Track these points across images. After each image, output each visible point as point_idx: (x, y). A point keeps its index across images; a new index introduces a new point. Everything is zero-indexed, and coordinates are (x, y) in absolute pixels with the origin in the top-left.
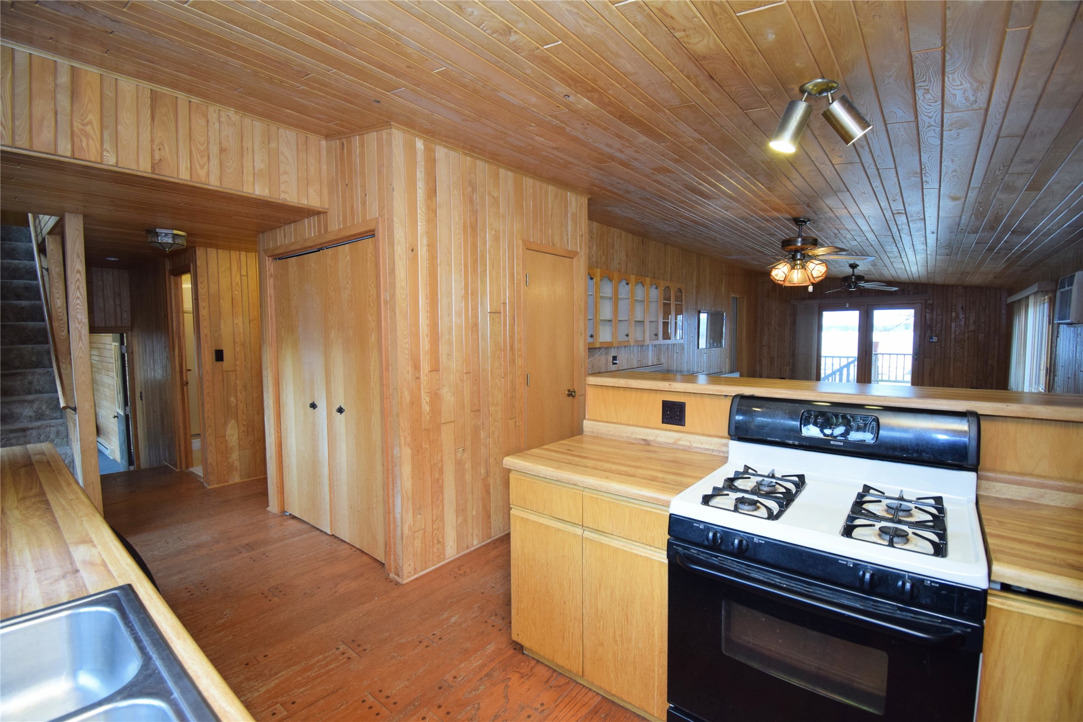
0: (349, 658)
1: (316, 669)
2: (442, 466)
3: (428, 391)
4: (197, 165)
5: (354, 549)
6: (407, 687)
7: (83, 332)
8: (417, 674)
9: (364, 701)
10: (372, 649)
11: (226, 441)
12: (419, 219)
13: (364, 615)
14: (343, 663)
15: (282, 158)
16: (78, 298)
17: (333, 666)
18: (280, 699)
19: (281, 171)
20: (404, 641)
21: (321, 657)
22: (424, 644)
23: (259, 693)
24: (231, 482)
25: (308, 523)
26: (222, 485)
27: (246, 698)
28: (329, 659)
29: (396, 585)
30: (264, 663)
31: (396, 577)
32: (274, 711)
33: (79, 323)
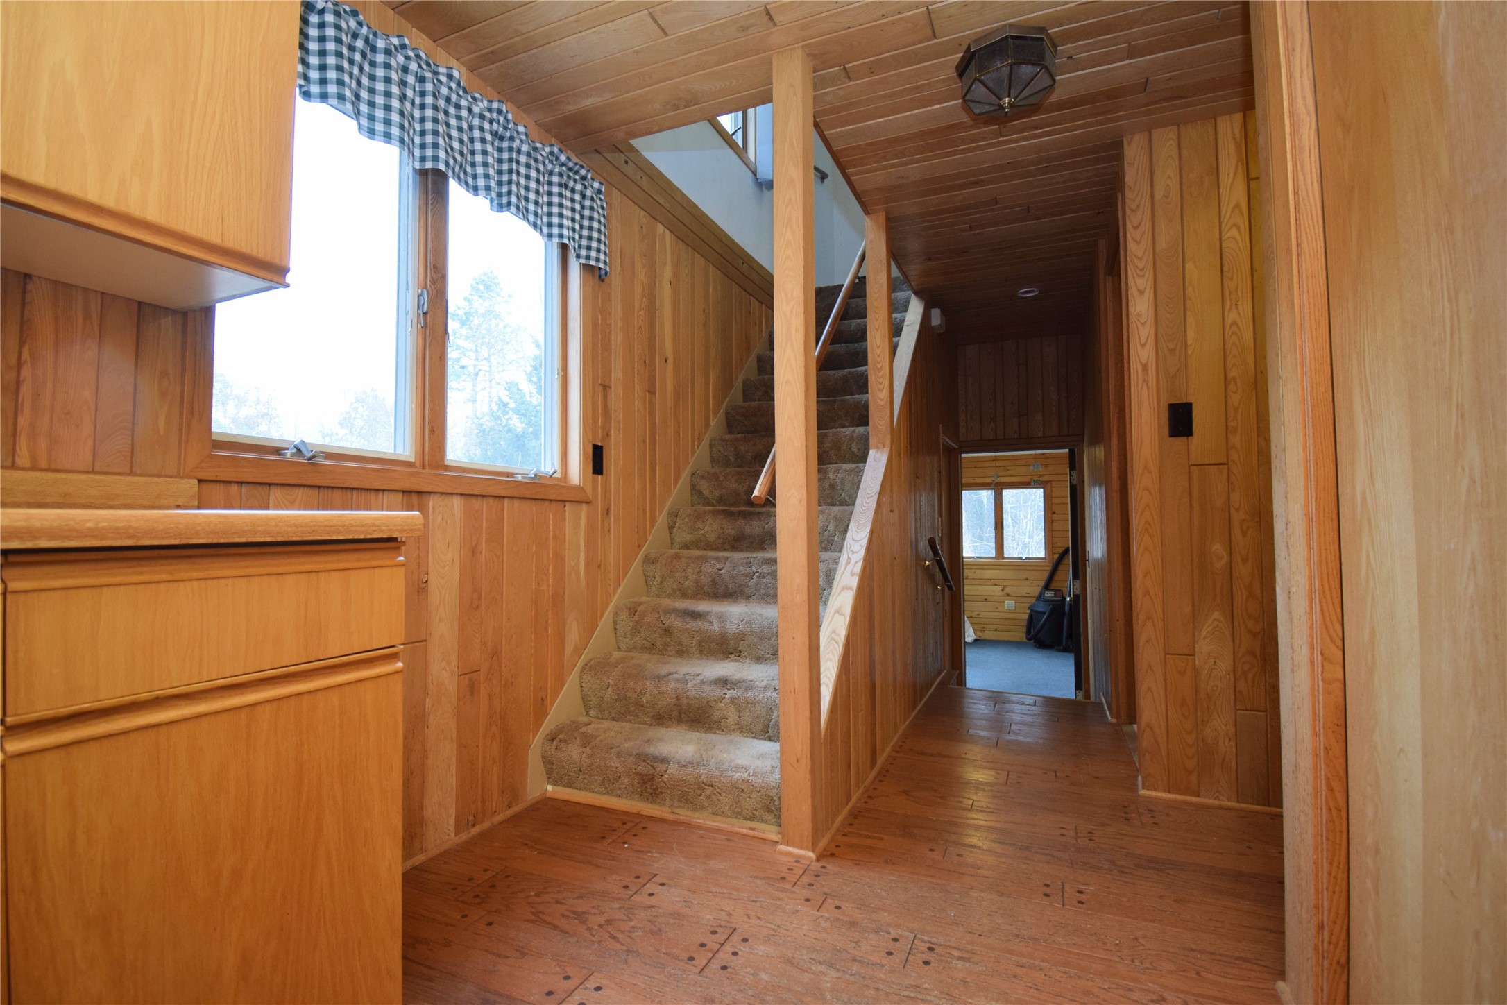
11: (1196, 671)
26: (1179, 797)
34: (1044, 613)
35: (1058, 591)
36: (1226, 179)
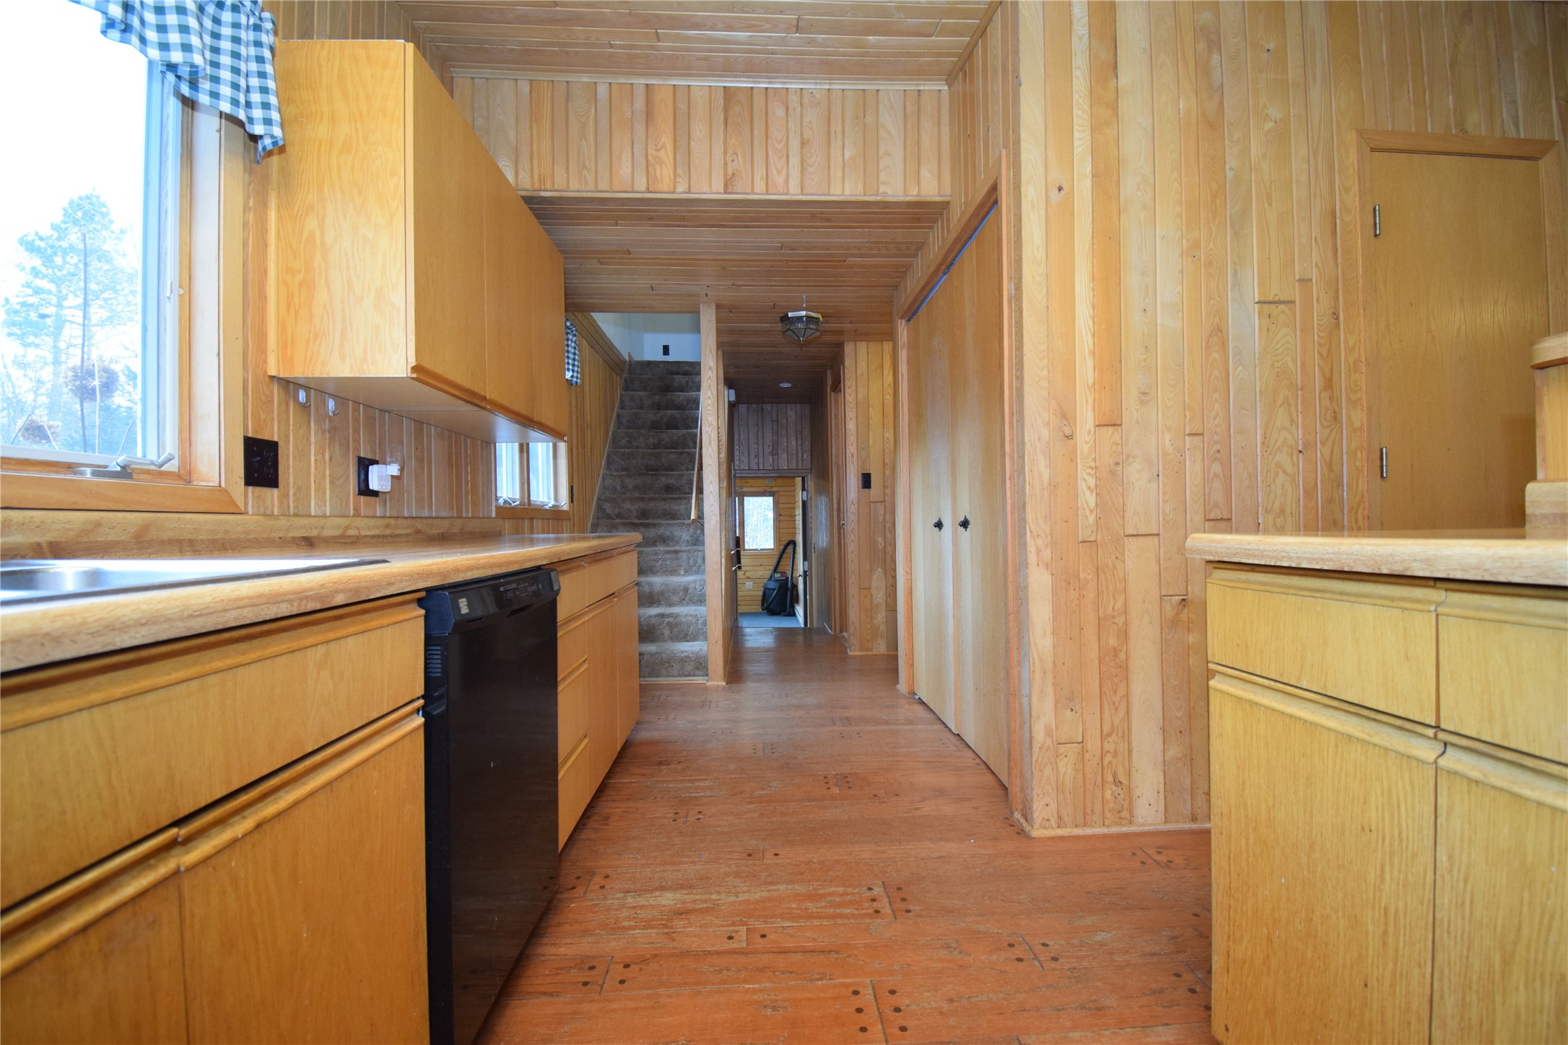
0: (877, 912)
1: (823, 904)
2: (1126, 624)
3: (1093, 464)
4: (774, 171)
5: (978, 761)
6: (941, 1013)
7: (713, 436)
8: (972, 1000)
9: (856, 993)
10: (920, 916)
11: (871, 596)
12: (1076, 127)
13: (940, 857)
14: (864, 914)
15: (882, 133)
16: (709, 398)
17: (848, 911)
18: (751, 921)
19: (881, 152)
20: (981, 928)
21: (841, 889)
22: (1017, 952)
23: (735, 899)
24: (875, 652)
25: (934, 713)
26: (865, 653)
27: (718, 897)
28: (849, 898)
29: (1018, 833)
30: (768, 862)
31: (1023, 821)
32: (734, 935)
33: (709, 426)
34: (774, 589)
35: (783, 573)
36: (886, 372)
